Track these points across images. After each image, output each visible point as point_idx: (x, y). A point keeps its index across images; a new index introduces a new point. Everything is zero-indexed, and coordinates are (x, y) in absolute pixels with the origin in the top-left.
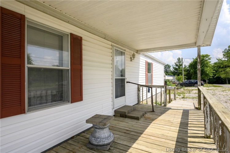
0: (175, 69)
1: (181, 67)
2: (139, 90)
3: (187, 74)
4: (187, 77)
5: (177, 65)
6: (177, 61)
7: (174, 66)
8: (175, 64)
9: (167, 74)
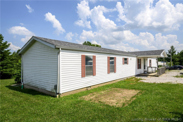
0: (168, 56)
1: (174, 54)
2: (148, 68)
3: (179, 60)
4: (180, 63)
5: (170, 52)
6: (171, 49)
7: (168, 54)
8: (169, 51)
9: (161, 60)
